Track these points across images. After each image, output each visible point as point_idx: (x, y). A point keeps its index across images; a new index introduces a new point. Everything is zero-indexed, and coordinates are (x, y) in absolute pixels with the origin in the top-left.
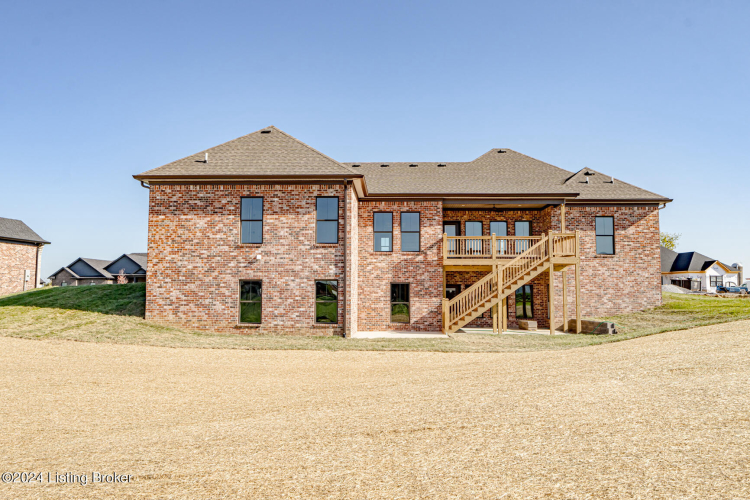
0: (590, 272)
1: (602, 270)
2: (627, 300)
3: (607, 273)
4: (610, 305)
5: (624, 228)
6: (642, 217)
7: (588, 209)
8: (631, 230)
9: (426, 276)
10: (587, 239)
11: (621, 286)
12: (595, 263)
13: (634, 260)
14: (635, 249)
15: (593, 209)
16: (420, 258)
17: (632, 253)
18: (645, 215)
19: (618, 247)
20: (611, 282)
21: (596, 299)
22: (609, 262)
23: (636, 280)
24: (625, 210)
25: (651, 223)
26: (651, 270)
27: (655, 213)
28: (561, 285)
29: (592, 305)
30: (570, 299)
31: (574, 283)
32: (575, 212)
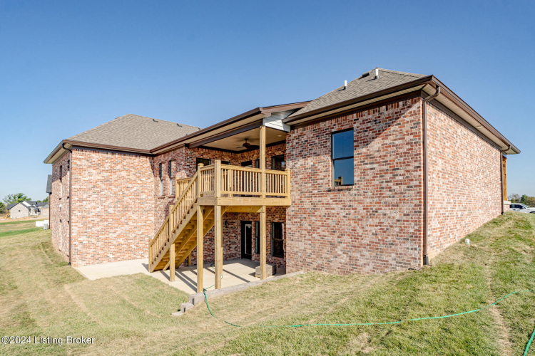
0: (323, 211)
1: (337, 208)
2: (367, 254)
3: (343, 213)
4: (345, 259)
5: (366, 143)
6: (392, 120)
7: (322, 125)
8: (376, 145)
10: (320, 166)
11: (360, 231)
12: (328, 198)
13: (379, 192)
14: (381, 174)
15: (328, 123)
17: (377, 182)
18: (398, 115)
19: (357, 173)
20: (347, 225)
21: (328, 248)
22: (346, 196)
23: (380, 223)
24: (367, 115)
25: (407, 127)
26: (406, 208)
27: (414, 108)
28: (294, 228)
29: (324, 255)
30: (301, 246)
31: (306, 225)
32: (309, 133)
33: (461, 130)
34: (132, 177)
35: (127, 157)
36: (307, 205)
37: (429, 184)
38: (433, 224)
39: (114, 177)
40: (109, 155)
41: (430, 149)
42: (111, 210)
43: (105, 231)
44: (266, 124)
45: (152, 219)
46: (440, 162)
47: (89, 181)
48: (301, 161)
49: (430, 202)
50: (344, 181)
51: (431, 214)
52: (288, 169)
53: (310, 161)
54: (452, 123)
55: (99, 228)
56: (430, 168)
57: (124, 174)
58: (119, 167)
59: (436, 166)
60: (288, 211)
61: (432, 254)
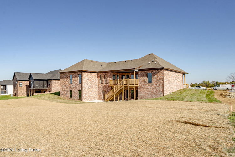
0: (146, 87)
1: (149, 87)
2: (154, 95)
3: (150, 88)
4: (150, 96)
5: (154, 76)
6: (158, 72)
7: (146, 71)
8: (156, 76)
9: (108, 89)
10: (145, 79)
11: (153, 91)
12: (147, 85)
13: (156, 84)
14: (157, 81)
15: (147, 71)
16: (107, 85)
17: (156, 83)
18: (159, 72)
19: (152, 81)
20: (151, 90)
21: (147, 94)
22: (150, 85)
23: (156, 90)
24: (154, 71)
25: (161, 74)
26: (161, 87)
27: (162, 71)
28: (140, 91)
29: (146, 96)
30: (141, 94)
31: (142, 90)
32: (143, 72)
33: (171, 72)
34: (94, 79)
35: (93, 73)
36: (142, 86)
37: (164, 83)
38: (165, 90)
39: (90, 79)
40: (89, 73)
41: (164, 77)
42: (90, 87)
43: (88, 93)
44: (135, 71)
45: (97, 90)
46: (166, 79)
47: (86, 80)
48: (141, 78)
49: (164, 86)
50: (150, 82)
51: (164, 88)
52: (138, 79)
53: (143, 78)
54: (169, 72)
55: (87, 92)
56: (164, 80)
57: (92, 78)
58: (91, 76)
59: (165, 80)
60: (138, 88)
61: (165, 95)
